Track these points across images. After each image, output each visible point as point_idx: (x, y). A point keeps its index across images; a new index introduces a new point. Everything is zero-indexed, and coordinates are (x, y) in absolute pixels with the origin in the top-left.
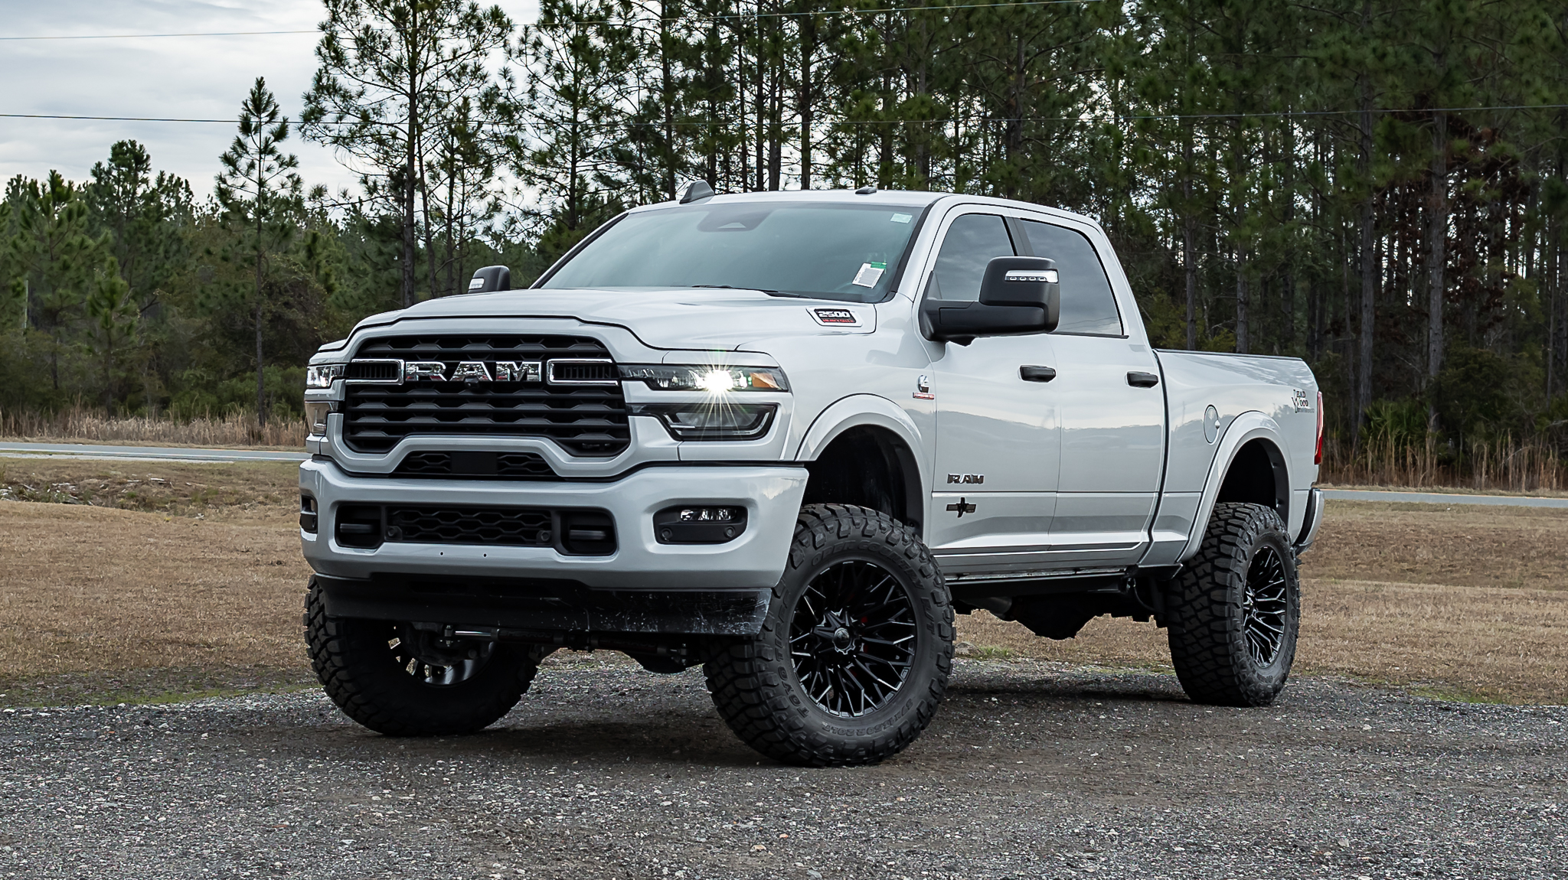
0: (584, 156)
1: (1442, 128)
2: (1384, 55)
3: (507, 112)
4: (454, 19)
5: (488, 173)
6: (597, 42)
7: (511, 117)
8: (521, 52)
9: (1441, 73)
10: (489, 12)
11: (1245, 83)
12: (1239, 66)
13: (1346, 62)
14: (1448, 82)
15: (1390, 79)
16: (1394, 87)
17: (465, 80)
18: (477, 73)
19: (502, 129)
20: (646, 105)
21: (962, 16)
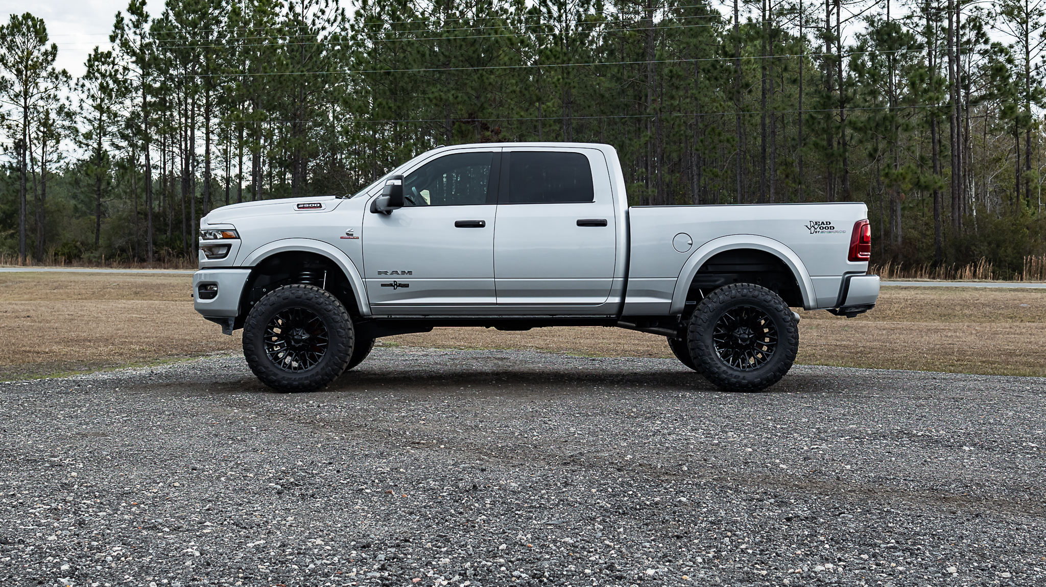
0: (105, 135)
1: (479, 128)
2: (457, 97)
3: (70, 115)
4: (44, 74)
5: (58, 142)
6: (112, 85)
7: (71, 118)
8: (75, 89)
9: (479, 105)
10: (61, 71)
11: (399, 107)
12: (395, 101)
13: (441, 99)
14: (482, 108)
15: (460, 107)
16: (461, 110)
17: (50, 101)
18: (56, 98)
19: (67, 123)
20: (133, 113)
21: (277, 77)
